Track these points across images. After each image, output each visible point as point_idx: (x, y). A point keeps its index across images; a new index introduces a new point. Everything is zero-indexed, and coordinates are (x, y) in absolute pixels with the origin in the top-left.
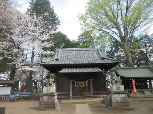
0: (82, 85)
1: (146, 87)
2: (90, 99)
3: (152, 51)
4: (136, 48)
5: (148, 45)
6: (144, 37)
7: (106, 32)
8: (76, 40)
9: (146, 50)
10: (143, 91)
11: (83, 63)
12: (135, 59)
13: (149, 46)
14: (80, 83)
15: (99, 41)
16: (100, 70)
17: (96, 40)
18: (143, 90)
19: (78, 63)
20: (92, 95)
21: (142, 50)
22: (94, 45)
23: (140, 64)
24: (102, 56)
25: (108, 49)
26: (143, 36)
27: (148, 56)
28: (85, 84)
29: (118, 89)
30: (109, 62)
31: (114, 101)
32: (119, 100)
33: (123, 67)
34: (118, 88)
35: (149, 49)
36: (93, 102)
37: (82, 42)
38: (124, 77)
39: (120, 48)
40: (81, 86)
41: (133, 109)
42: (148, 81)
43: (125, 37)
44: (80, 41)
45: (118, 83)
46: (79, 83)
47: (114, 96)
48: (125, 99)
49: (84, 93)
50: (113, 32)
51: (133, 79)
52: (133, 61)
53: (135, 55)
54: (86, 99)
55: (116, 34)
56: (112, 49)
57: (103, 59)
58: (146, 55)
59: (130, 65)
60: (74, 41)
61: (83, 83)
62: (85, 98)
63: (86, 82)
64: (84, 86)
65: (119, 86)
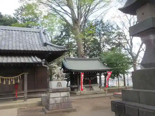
0: (12, 82)
1: (95, 81)
2: (23, 101)
3: (105, 41)
4: (90, 35)
5: (103, 33)
6: (99, 23)
7: (55, 10)
8: (13, 16)
9: (100, 38)
10: (91, 87)
11: (14, 49)
12: (87, 49)
13: (104, 35)
14: (8, 79)
15: (46, 21)
16: (39, 60)
17: (42, 20)
18: (91, 85)
19: (6, 48)
20: (26, 95)
21: (96, 38)
22: (38, 26)
23: (92, 55)
24: (44, 41)
25: (57, 33)
26: (98, 21)
27: (101, 46)
28: (16, 80)
29: (59, 86)
30: (53, 49)
31: (52, 101)
32: (59, 100)
33: (74, 57)
34: (59, 84)
35: (103, 39)
36: (26, 105)
37: (21, 19)
38: (71, 70)
39: (71, 34)
40: (9, 83)
41: (75, 110)
42: (98, 75)
43: (78, 20)
44: (18, 18)
45: (59, 78)
46: (6, 79)
47: (52, 95)
48: (66, 98)
49: (15, 93)
50: (64, 10)
51: (81, 73)
52: (85, 51)
53: (89, 43)
54: (18, 101)
55: (67, 14)
56: (62, 34)
57: (45, 44)
58: (99, 44)
59: (81, 55)
60: (9, 16)
61: (13, 79)
62: (15, 99)
63: (17, 78)
64: (14, 83)
65: (60, 81)
